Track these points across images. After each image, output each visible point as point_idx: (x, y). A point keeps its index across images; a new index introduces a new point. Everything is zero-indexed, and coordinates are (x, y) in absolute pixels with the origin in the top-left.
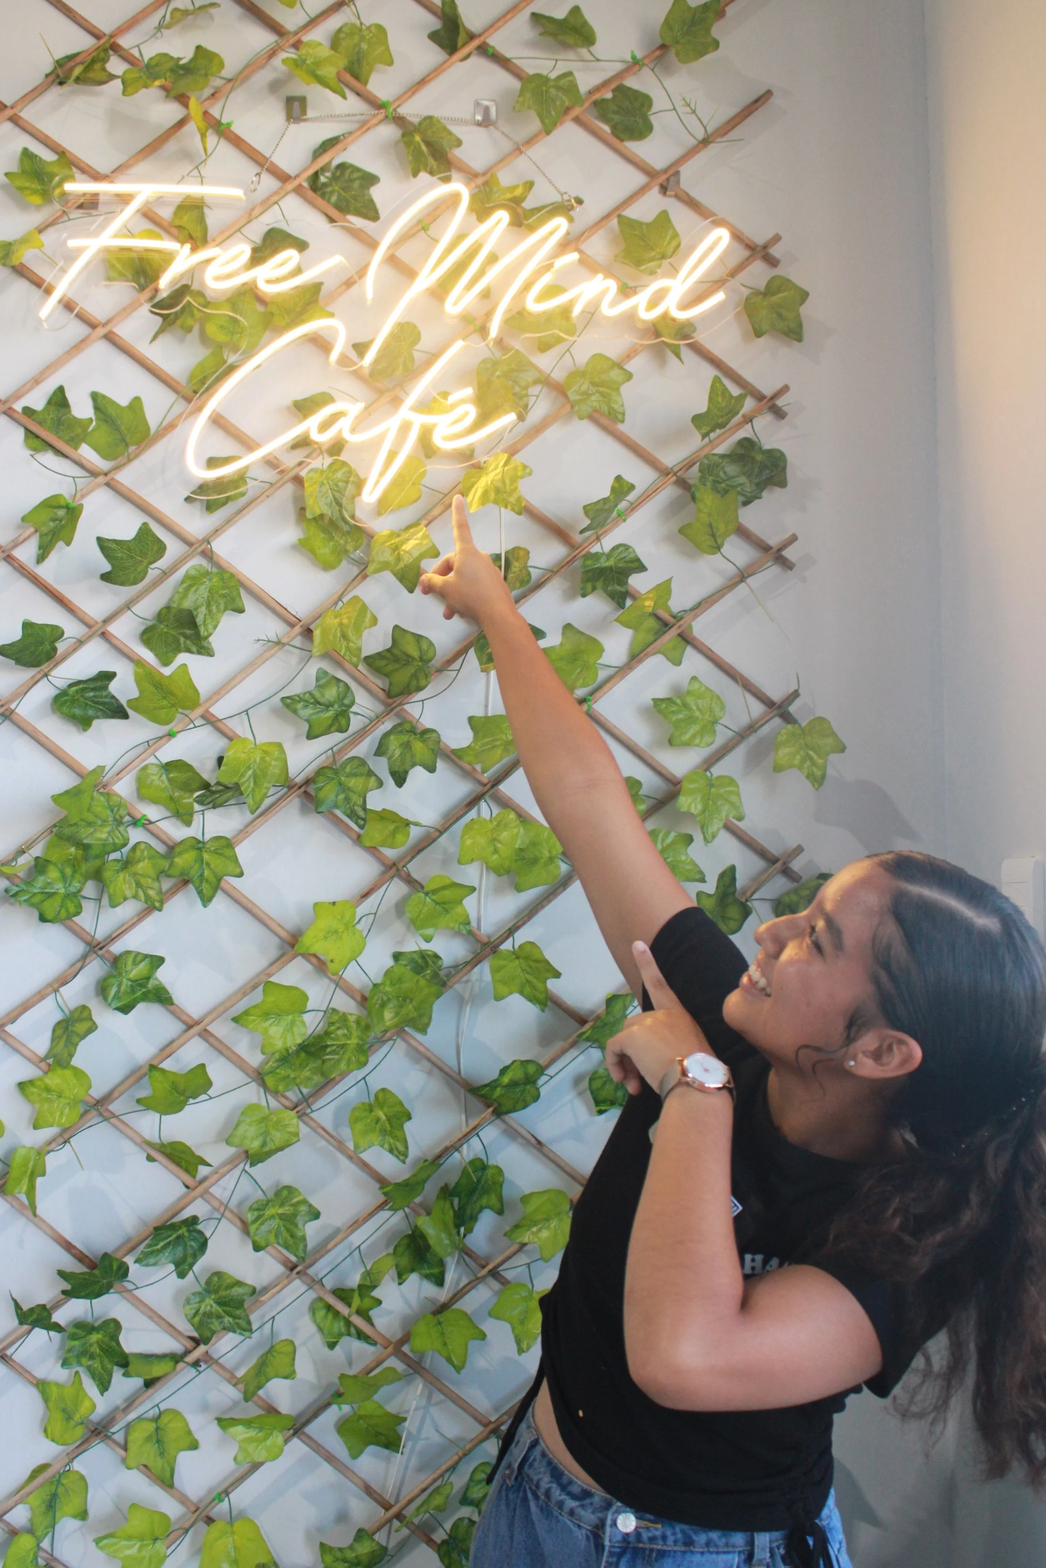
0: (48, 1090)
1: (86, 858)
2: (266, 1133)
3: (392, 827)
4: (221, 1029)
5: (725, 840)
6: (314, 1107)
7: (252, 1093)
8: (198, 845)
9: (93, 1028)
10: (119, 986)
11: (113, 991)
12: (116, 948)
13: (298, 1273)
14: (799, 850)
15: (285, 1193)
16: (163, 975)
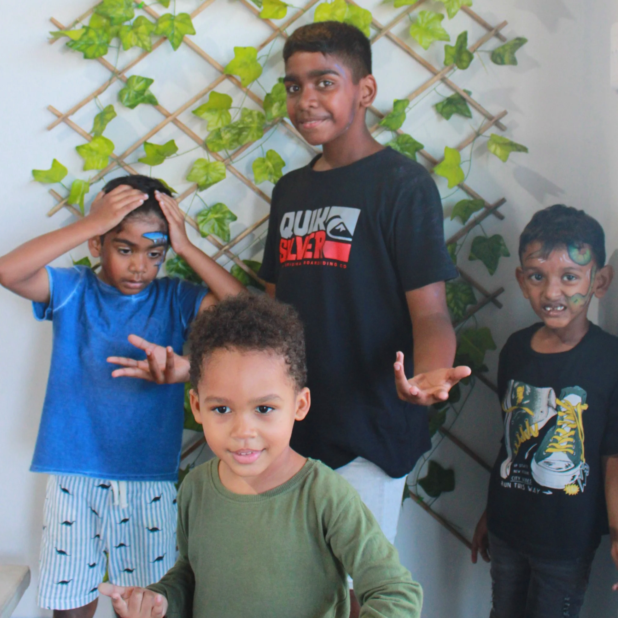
0: (91, 150)
1: (112, 25)
2: (207, 174)
3: (277, 8)
4: (183, 118)
5: (461, 16)
6: (234, 161)
7: (200, 153)
8: (171, 18)
9: (115, 115)
10: (129, 94)
11: (125, 97)
12: (127, 75)
13: (225, 251)
14: (505, 24)
15: (218, 207)
16: (153, 89)
